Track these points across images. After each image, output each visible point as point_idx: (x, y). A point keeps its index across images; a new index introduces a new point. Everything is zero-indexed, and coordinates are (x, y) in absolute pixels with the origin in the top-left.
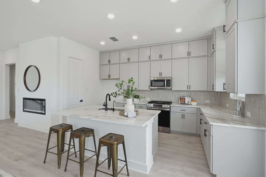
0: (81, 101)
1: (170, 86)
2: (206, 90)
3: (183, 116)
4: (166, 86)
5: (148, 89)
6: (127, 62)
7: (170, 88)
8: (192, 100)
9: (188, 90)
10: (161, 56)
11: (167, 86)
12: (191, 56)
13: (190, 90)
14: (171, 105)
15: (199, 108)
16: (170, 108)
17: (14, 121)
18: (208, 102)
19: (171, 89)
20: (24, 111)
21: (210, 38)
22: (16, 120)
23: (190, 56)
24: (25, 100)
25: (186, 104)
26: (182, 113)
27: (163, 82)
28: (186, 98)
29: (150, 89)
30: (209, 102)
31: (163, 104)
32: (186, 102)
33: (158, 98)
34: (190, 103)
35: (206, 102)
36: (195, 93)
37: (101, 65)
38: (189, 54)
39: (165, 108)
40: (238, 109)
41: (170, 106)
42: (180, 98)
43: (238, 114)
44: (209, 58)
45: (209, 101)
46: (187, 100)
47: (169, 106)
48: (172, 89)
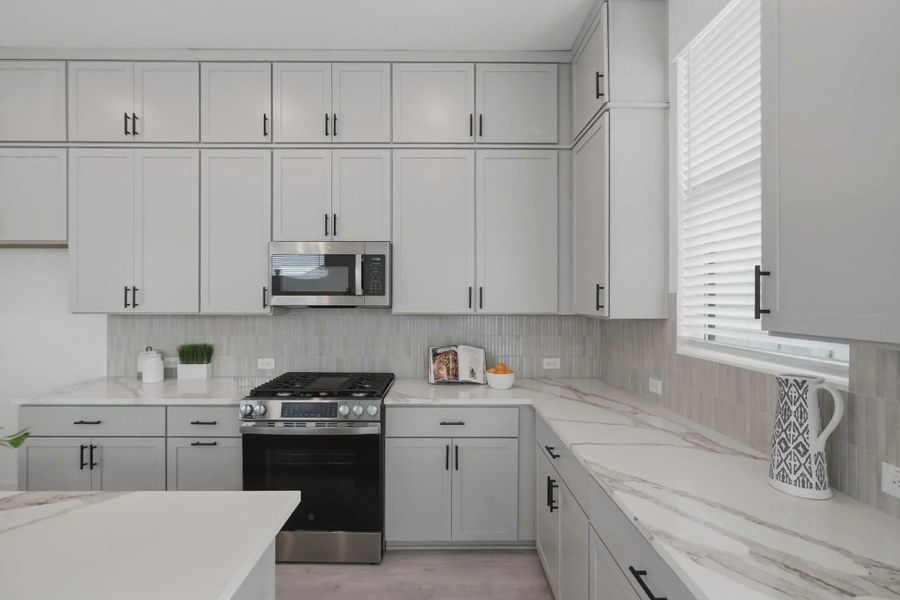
1: (382, 293)
2: (553, 310)
3: (452, 458)
4: (359, 290)
5: (259, 309)
6: (123, 137)
7: (383, 301)
8: (490, 365)
9: (471, 311)
10: (331, 124)
11: (366, 292)
12: (484, 139)
13: (479, 311)
14: (388, 401)
15: (530, 407)
16: (383, 421)
18: (552, 363)
19: (390, 307)
21: (570, 63)
23: (479, 139)
25: (463, 383)
26: (448, 442)
27: (345, 270)
28: (461, 351)
29: (267, 311)
30: (558, 366)
31: (345, 394)
32: (464, 376)
33: (321, 355)
34: (479, 379)
35: (545, 366)
36: (500, 326)
38: (476, 125)
39: (351, 423)
40: (817, 444)
41: (383, 409)
42: (435, 355)
43: (814, 480)
44: (565, 155)
45: (557, 361)
46: (469, 361)
47: (373, 409)
48: (396, 310)
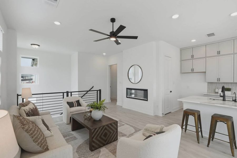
0: (171, 92)
6: (217, 55)
17: (116, 104)
20: (127, 97)
22: (118, 103)
24: (127, 90)
37: (181, 61)
